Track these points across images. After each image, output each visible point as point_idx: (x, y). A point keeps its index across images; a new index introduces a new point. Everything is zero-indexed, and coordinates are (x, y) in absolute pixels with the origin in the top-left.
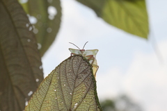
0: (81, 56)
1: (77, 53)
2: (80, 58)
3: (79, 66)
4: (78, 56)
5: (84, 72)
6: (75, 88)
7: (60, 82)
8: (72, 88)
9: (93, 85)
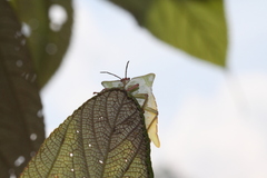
0: (124, 91)
1: (116, 86)
2: (121, 95)
3: (119, 111)
4: (117, 90)
5: (128, 121)
6: (109, 150)
7: (80, 139)
8: (103, 150)
9: (143, 147)
